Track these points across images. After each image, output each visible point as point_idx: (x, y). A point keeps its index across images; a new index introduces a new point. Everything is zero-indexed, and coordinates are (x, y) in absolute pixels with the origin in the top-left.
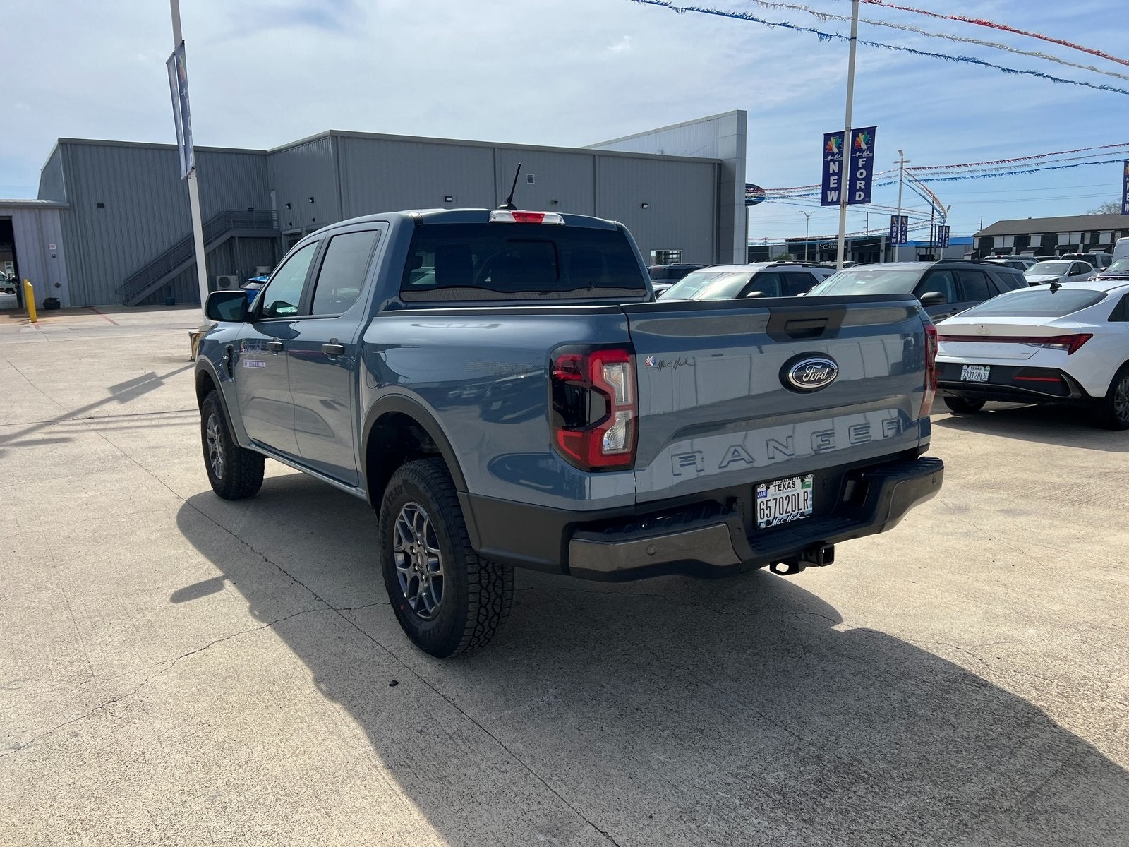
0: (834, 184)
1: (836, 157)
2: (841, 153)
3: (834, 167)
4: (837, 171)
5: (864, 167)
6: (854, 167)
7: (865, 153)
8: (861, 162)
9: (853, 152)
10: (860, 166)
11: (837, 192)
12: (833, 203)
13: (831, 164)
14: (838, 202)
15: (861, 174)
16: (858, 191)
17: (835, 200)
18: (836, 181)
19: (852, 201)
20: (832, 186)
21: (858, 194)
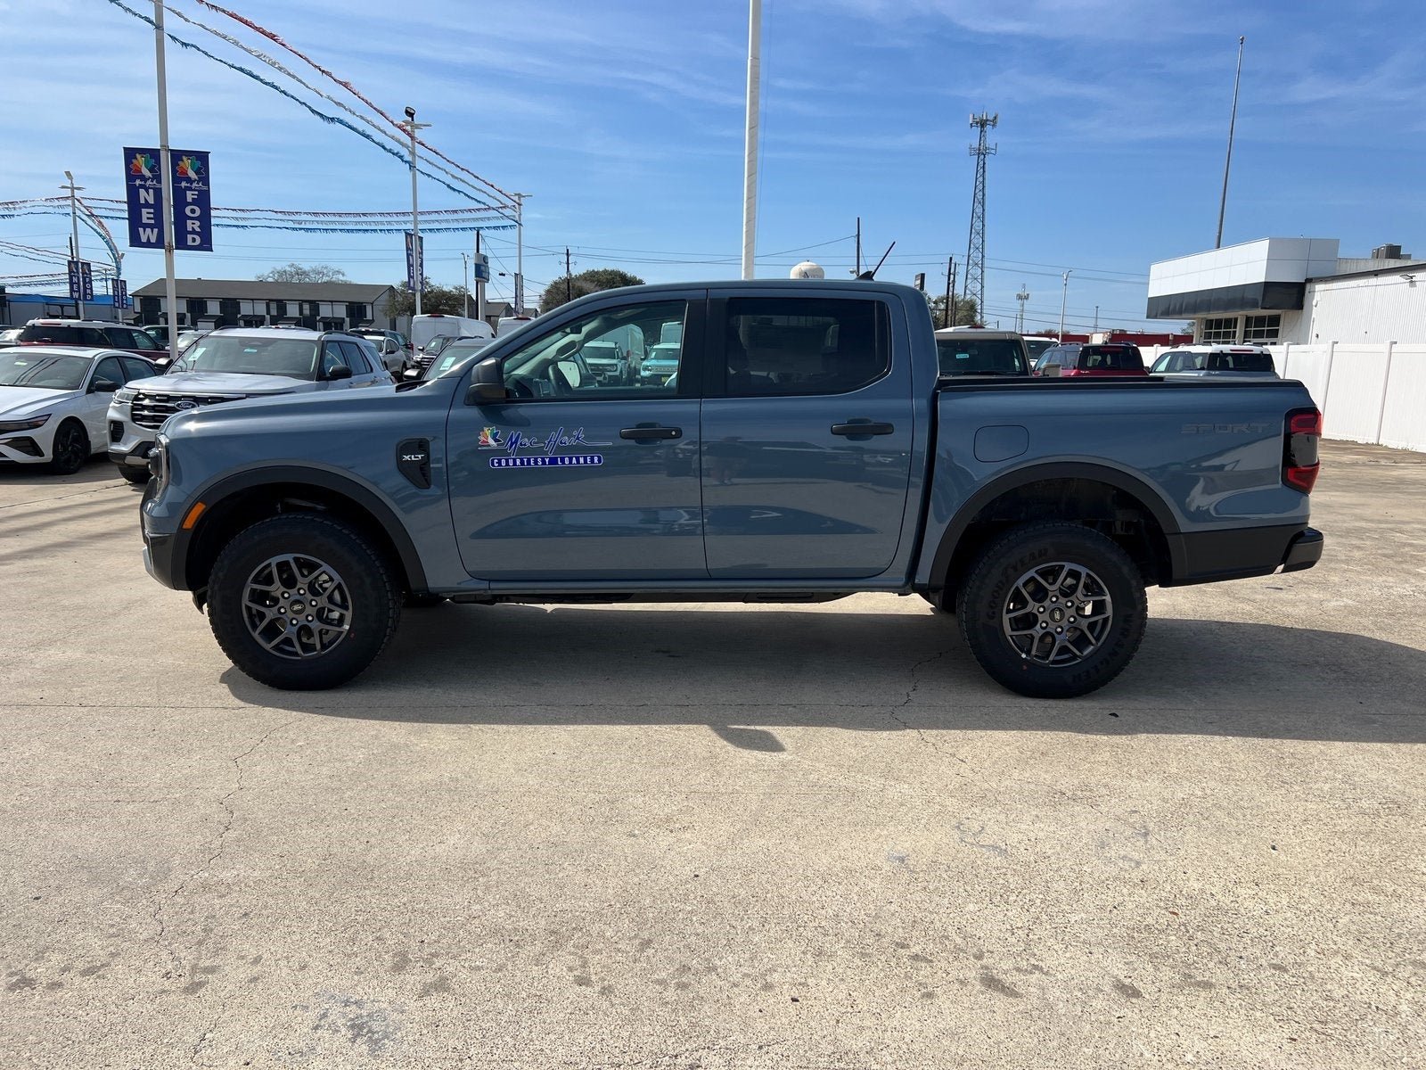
0: (148, 218)
1: (149, 183)
2: (158, 178)
3: (146, 196)
4: (151, 201)
5: (194, 202)
6: (180, 202)
7: (195, 185)
8: (190, 196)
9: (176, 180)
10: (189, 200)
11: (156, 230)
12: (148, 245)
13: (142, 192)
14: (159, 244)
15: (193, 211)
16: (190, 233)
17: (153, 240)
18: (152, 216)
19: (182, 244)
20: (145, 221)
21: (190, 237)
